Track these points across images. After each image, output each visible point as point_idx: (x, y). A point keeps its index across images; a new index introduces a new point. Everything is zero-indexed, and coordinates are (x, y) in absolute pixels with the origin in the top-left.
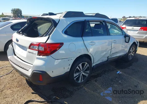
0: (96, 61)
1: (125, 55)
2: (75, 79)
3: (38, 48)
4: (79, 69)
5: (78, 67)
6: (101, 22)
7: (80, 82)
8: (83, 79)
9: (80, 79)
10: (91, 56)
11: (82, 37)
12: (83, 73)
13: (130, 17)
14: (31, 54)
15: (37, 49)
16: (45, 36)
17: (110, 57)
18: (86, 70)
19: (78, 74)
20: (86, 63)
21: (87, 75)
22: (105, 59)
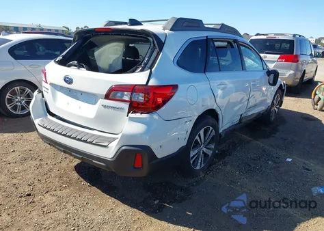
0: (225, 124)
1: (266, 110)
2: (191, 162)
3: (131, 98)
4: (199, 140)
5: (197, 138)
6: (229, 43)
7: (198, 168)
8: (204, 162)
9: (200, 161)
10: (219, 113)
11: (205, 72)
12: (204, 149)
13: (258, 34)
14: (111, 110)
15: (126, 98)
16: (142, 70)
17: (245, 115)
18: (209, 143)
19: (196, 151)
20: (211, 128)
21: (210, 153)
22: (237, 120)
